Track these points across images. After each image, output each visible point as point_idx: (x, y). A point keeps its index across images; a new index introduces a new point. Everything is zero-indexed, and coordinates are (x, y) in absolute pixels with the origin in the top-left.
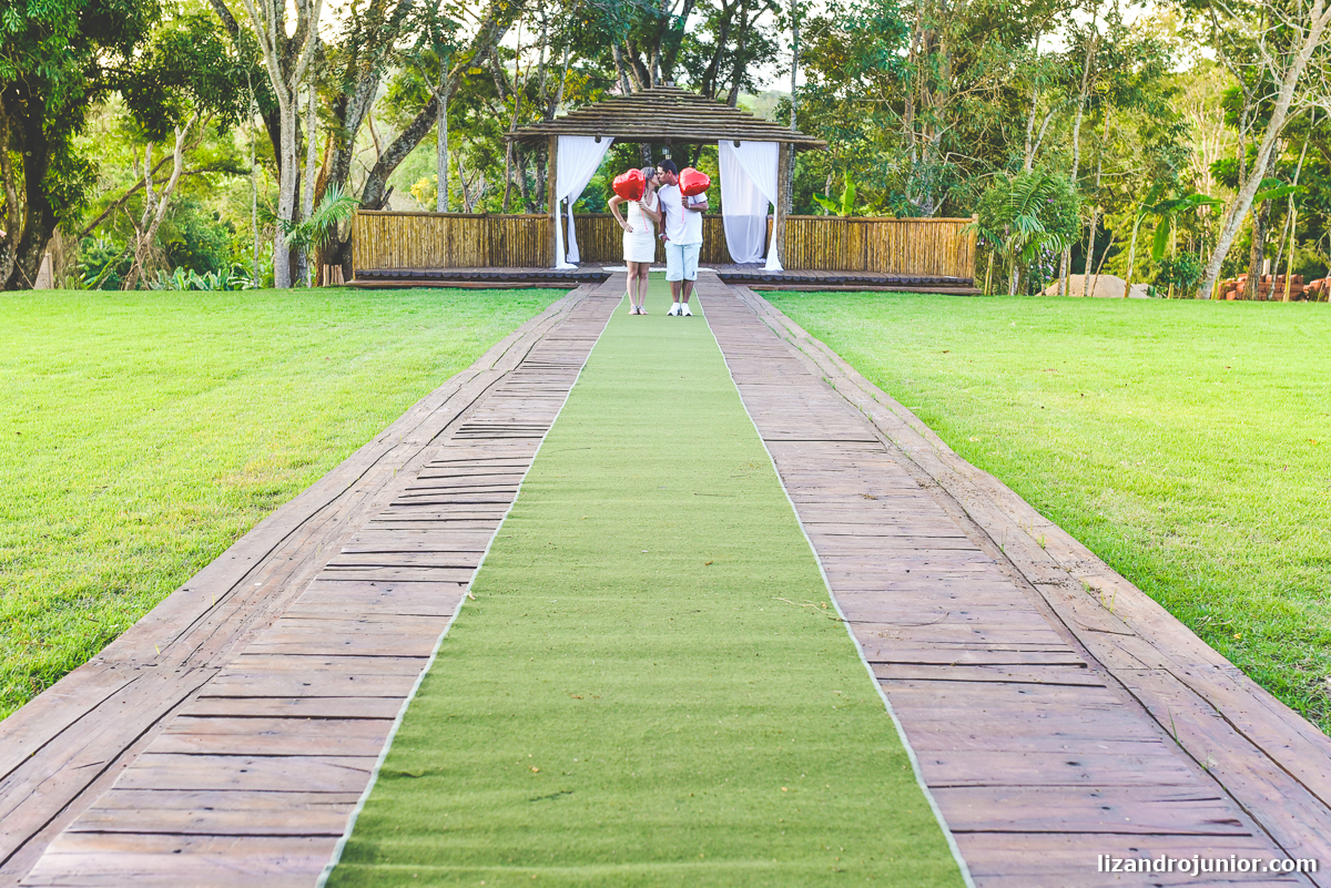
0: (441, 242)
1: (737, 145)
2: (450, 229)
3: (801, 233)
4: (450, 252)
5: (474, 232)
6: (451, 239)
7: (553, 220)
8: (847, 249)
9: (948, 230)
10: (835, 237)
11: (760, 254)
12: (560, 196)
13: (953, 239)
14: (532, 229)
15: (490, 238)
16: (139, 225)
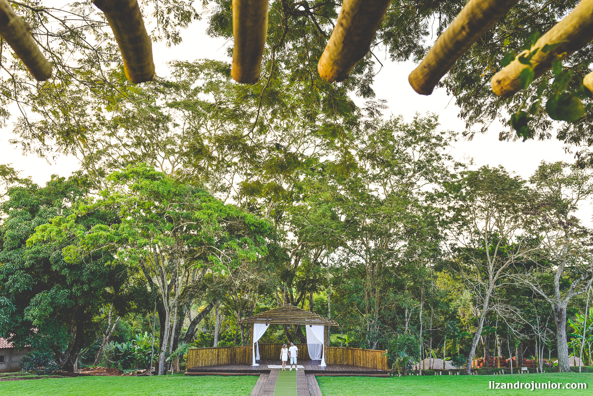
0: (215, 357)
1: (311, 326)
2: (218, 352)
3: (332, 352)
4: (218, 360)
5: (226, 352)
6: (218, 355)
7: (252, 350)
8: (347, 358)
9: (379, 354)
10: (343, 354)
11: (320, 357)
12: (254, 342)
13: (379, 357)
14: (245, 351)
15: (231, 354)
16: (105, 333)
